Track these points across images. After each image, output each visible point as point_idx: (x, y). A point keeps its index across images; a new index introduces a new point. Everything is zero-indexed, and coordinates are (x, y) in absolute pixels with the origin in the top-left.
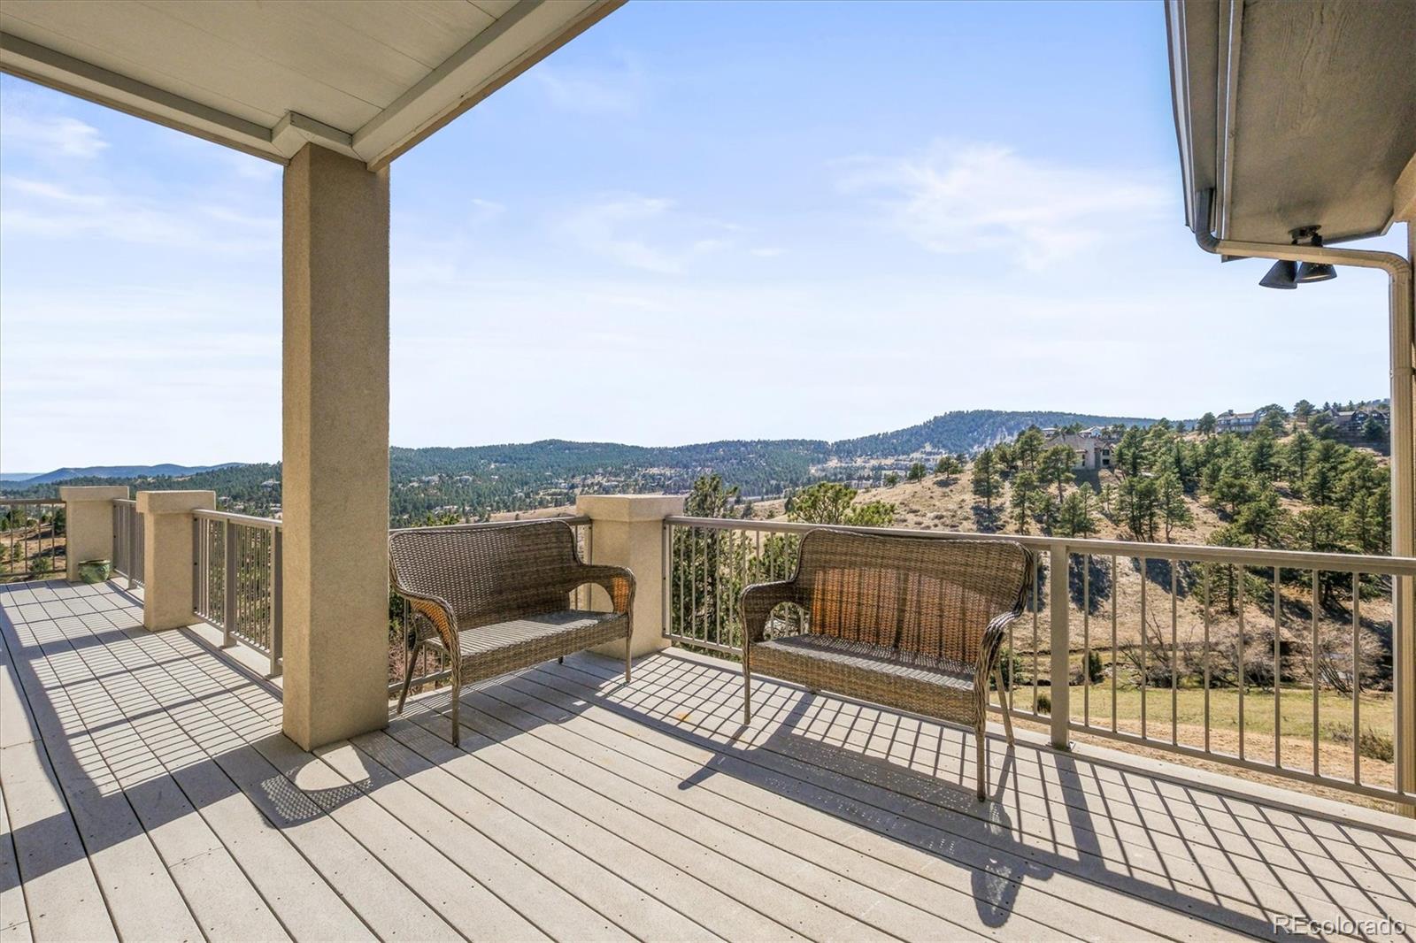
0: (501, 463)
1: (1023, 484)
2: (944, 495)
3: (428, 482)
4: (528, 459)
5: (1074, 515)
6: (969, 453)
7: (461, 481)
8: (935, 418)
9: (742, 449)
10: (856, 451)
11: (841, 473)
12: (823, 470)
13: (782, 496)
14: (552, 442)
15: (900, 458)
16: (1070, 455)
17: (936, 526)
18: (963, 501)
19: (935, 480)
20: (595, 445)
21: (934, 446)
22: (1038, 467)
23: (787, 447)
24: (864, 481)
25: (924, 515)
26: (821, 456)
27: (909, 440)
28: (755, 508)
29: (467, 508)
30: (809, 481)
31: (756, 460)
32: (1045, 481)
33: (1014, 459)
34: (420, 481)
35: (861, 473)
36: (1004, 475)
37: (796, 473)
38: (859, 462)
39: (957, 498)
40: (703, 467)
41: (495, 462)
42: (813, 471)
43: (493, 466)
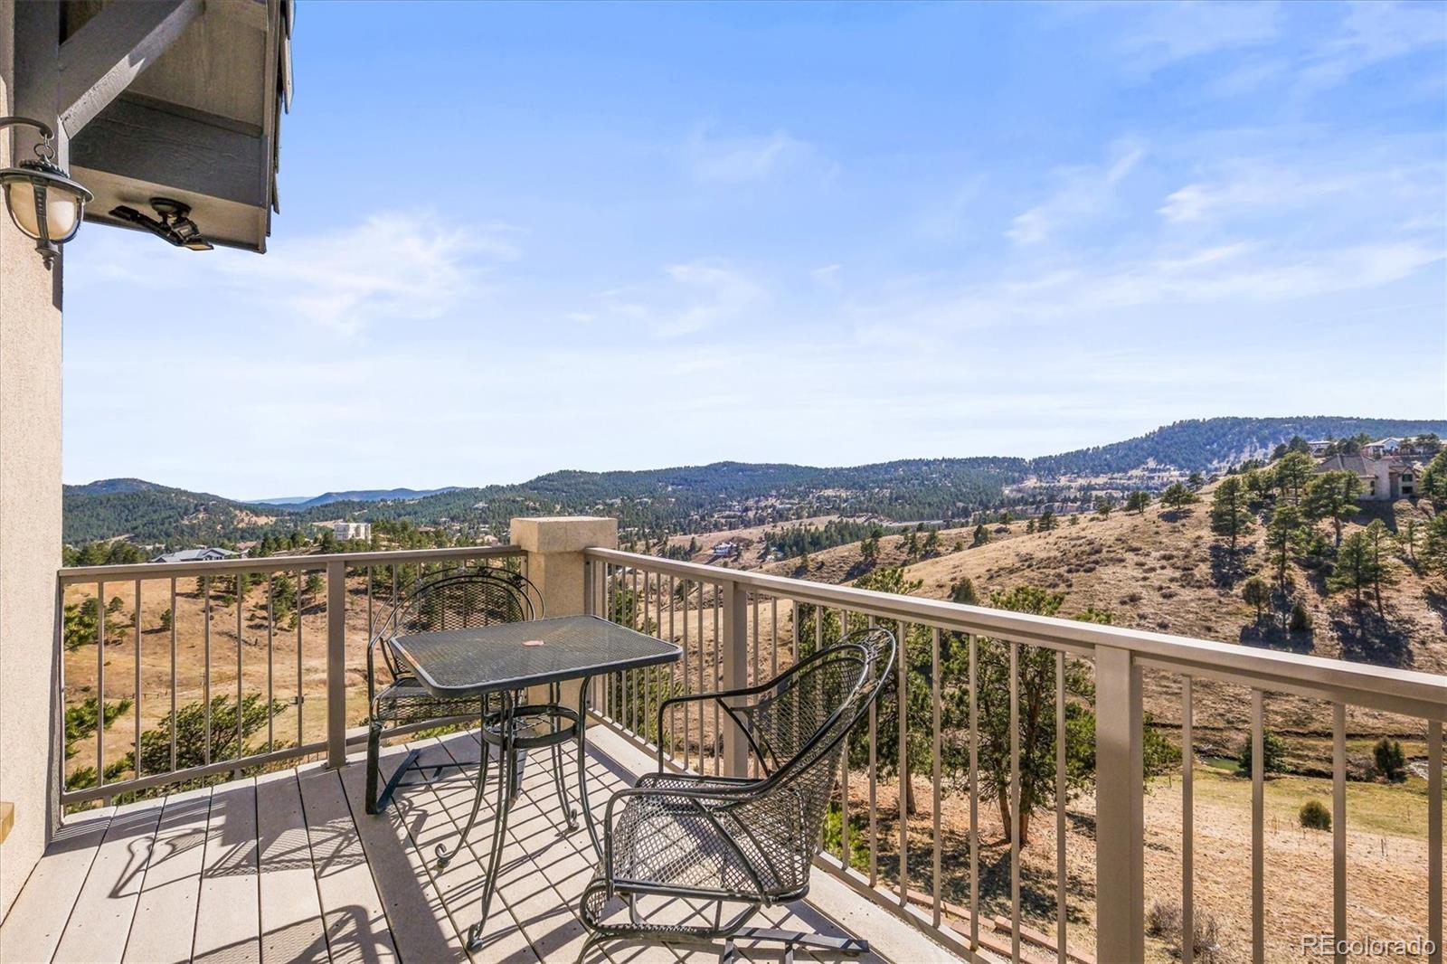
0: (678, 485)
1: (1283, 521)
2: (1174, 531)
3: (612, 504)
4: (703, 481)
5: (1358, 561)
6: (1206, 468)
7: (641, 503)
8: (1161, 428)
9: (924, 468)
10: (1059, 469)
11: (1041, 494)
12: (1019, 491)
13: (970, 520)
14: (725, 464)
15: (1115, 476)
16: (1352, 483)
17: (1163, 568)
18: (1199, 537)
19: (1162, 511)
20: (769, 466)
21: (1160, 462)
22: (1305, 497)
23: (976, 466)
24: (1069, 504)
25: (1148, 555)
26: (1016, 475)
27: (1127, 455)
28: (940, 537)
29: (647, 531)
30: (1002, 505)
31: (940, 480)
32: (1312, 514)
33: (1269, 487)
34: (605, 504)
35: (1066, 494)
36: (1255, 507)
37: (987, 495)
38: (1063, 481)
39: (1191, 534)
40: (881, 488)
41: (672, 484)
42: (1007, 492)
43: (670, 489)
